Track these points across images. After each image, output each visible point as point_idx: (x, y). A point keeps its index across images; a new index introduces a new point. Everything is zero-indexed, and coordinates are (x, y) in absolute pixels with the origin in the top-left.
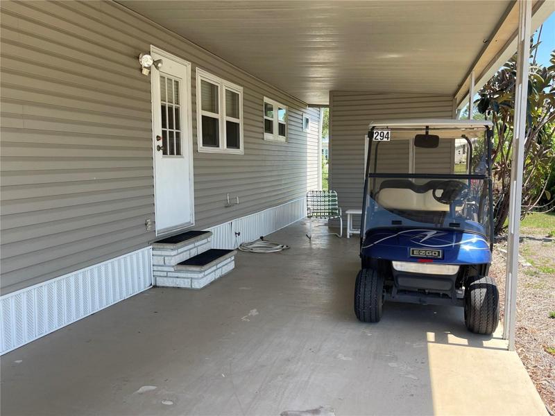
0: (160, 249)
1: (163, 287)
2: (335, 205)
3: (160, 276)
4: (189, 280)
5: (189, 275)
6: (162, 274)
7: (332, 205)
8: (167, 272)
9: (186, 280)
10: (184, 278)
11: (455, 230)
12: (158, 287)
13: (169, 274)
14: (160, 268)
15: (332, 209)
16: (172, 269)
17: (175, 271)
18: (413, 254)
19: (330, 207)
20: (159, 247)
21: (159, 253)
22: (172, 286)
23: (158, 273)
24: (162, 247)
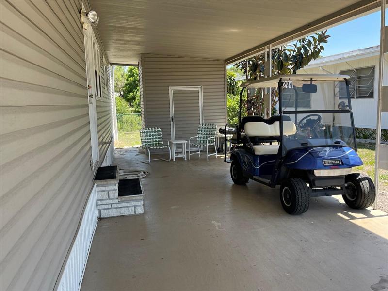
0: (103, 186)
1: (108, 218)
2: (160, 138)
3: (104, 209)
4: (133, 208)
5: (133, 204)
6: (106, 207)
7: (158, 138)
8: (111, 204)
9: (130, 208)
10: (127, 207)
11: (338, 146)
12: (103, 218)
13: (114, 206)
14: (104, 202)
15: (159, 141)
16: (117, 201)
17: (119, 202)
18: (325, 164)
19: (157, 140)
20: (102, 183)
21: (103, 188)
22: (116, 215)
23: (103, 207)
24: (105, 183)
